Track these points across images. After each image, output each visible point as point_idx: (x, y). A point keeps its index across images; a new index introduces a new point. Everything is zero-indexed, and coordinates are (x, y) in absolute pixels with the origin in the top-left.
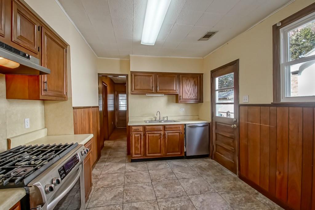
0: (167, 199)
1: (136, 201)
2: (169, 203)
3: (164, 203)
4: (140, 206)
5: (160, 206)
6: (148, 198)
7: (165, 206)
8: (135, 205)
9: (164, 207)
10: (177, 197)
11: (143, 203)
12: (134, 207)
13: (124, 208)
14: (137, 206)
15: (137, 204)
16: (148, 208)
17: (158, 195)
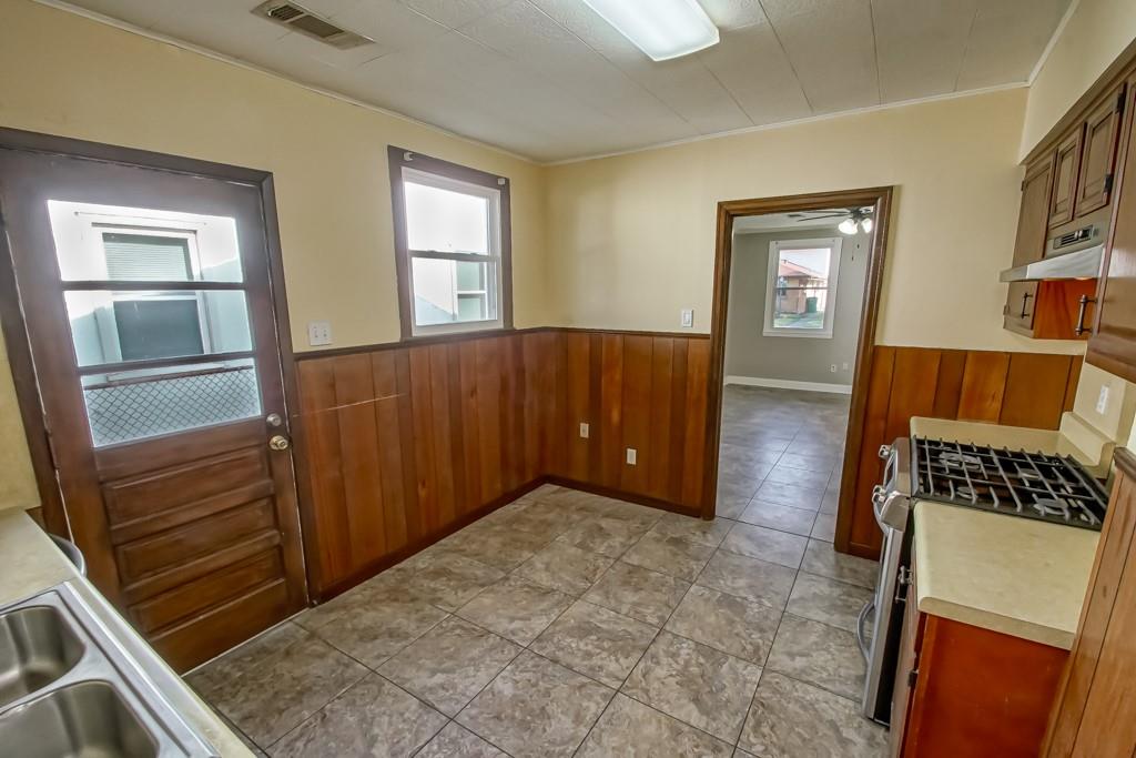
0: (590, 673)
1: (686, 729)
2: (596, 661)
3: (611, 669)
4: (684, 701)
5: (627, 668)
6: (640, 711)
7: (617, 660)
8: (695, 717)
9: (622, 660)
10: (555, 661)
11: (666, 708)
12: (704, 711)
13: (738, 726)
14: (692, 706)
15: (689, 715)
16: (663, 683)
17: (598, 704)
